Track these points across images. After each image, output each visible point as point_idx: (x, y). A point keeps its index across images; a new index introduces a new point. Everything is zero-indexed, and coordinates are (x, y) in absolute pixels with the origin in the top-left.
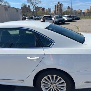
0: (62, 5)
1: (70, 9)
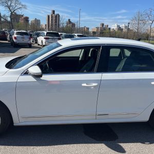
0: (59, 16)
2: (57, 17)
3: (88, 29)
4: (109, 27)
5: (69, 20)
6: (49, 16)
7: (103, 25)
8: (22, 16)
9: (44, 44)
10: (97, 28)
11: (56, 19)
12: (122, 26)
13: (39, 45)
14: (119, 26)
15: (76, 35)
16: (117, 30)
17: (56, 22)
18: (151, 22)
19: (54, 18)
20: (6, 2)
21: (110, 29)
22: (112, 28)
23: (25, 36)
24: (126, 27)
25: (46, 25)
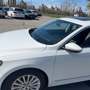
7: (43, 5)
9: (13, 16)
12: (54, 6)
13: (8, 16)
14: (52, 6)
16: (51, 9)
18: (74, 5)
21: (47, 8)
24: (56, 7)
25: (7, 3)
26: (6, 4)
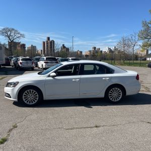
0: (54, 42)
1: (65, 49)
2: (52, 43)
3: (81, 52)
4: (101, 50)
5: (63, 45)
6: (44, 43)
7: (95, 48)
8: (19, 43)
10: (90, 51)
11: (51, 45)
15: (70, 58)
17: (51, 48)
19: (49, 44)
20: (6, 33)
22: (104, 50)
23: (28, 61)
26: (40, 52)
